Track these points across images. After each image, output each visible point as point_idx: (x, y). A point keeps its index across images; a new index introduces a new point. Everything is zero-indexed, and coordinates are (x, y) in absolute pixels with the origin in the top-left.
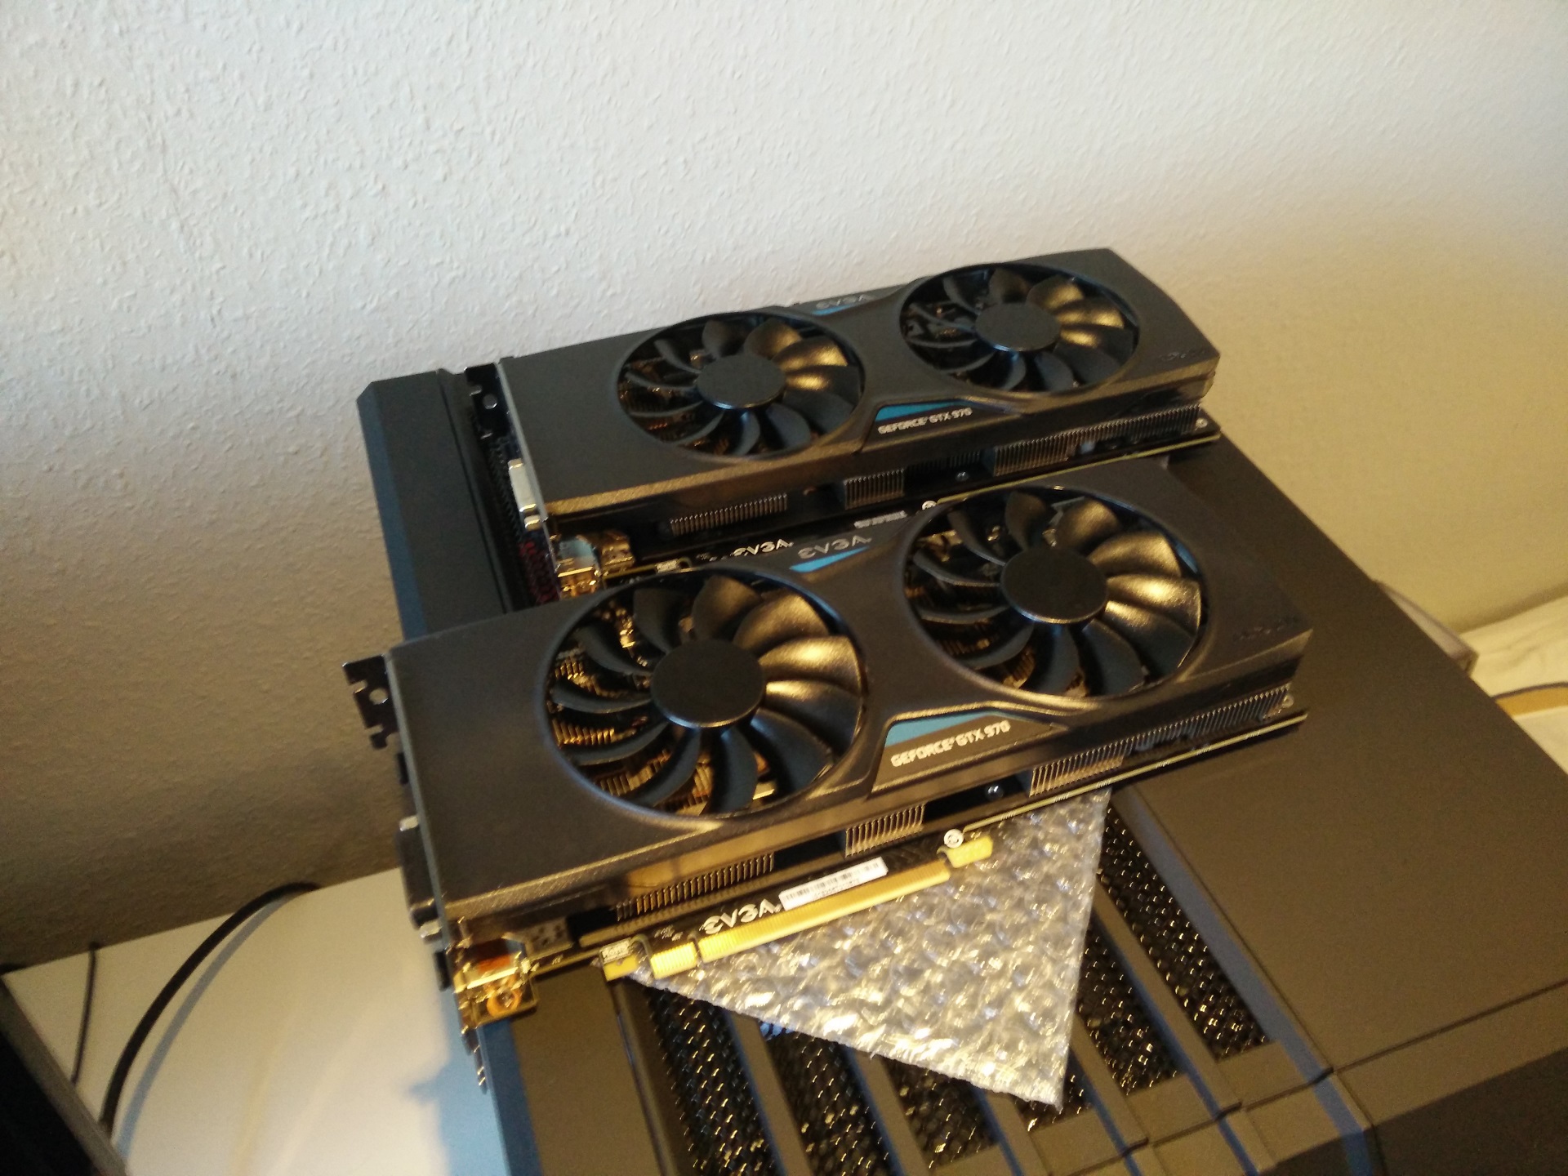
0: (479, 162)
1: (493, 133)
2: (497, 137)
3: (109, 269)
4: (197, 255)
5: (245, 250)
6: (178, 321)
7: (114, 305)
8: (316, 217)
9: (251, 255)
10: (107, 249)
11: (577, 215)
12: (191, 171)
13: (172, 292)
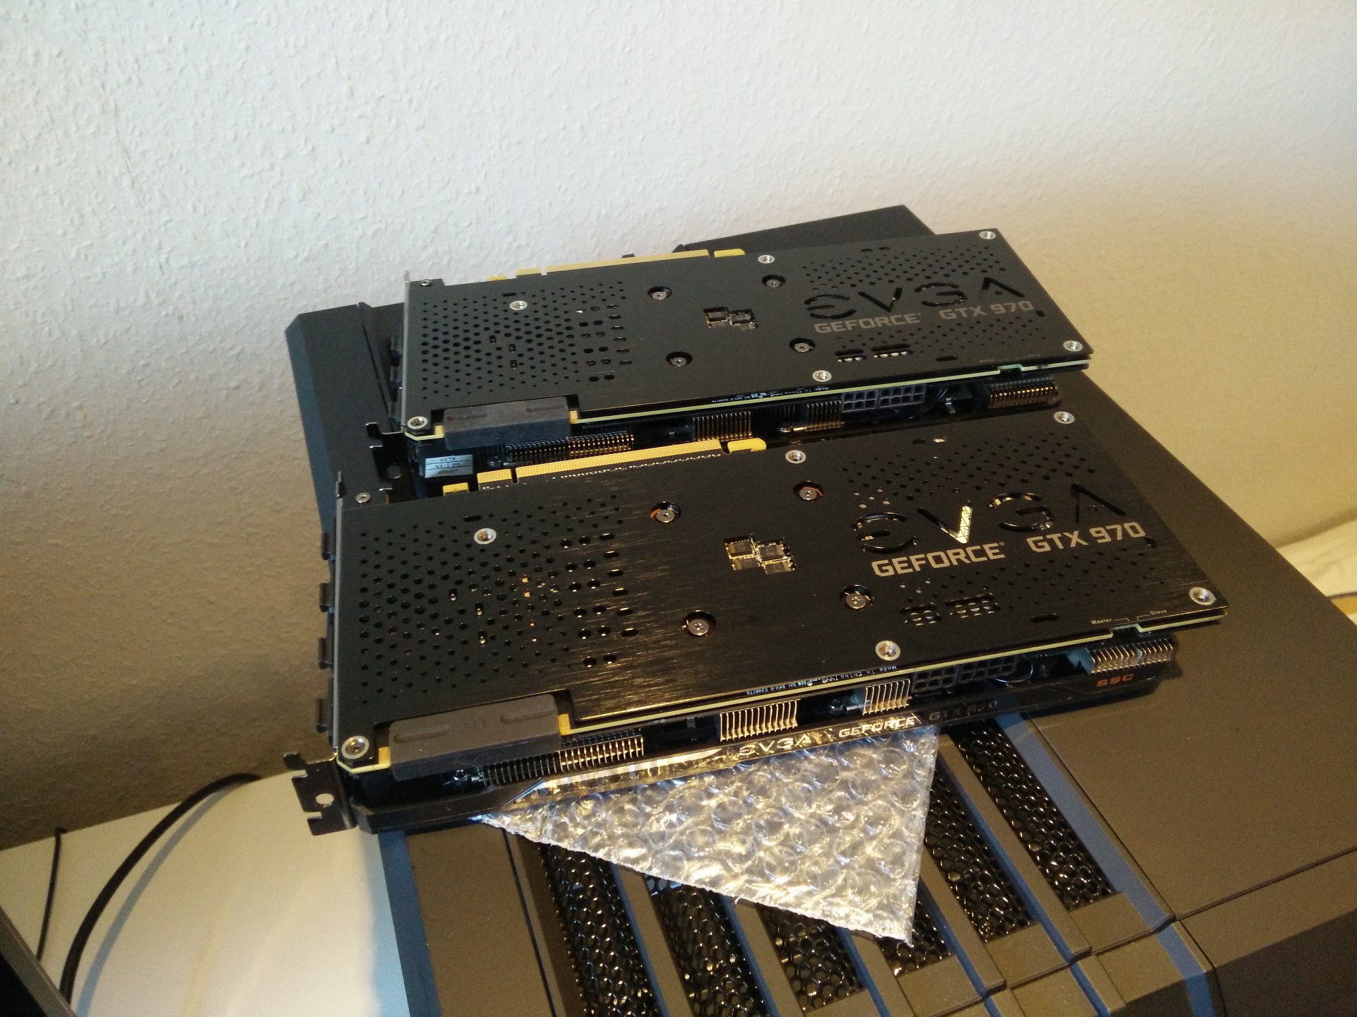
0: (398, 125)
1: (410, 101)
2: (414, 106)
3: (68, 222)
4: (147, 208)
5: (190, 206)
6: (130, 268)
7: (73, 255)
8: (252, 175)
9: (195, 210)
10: (66, 203)
11: (486, 175)
12: (141, 134)
13: (124, 243)
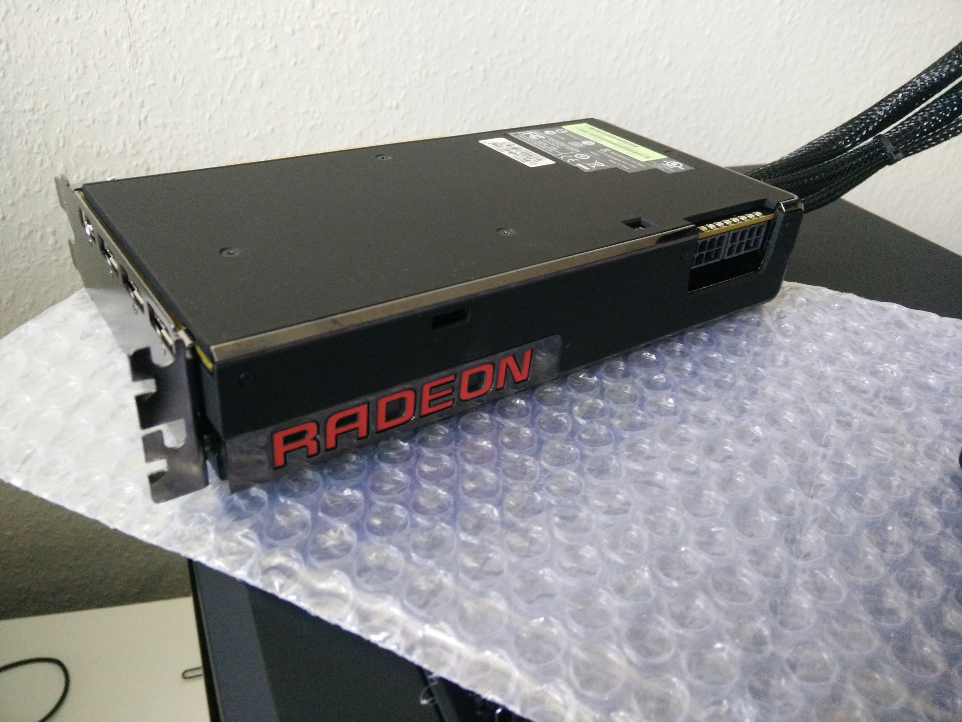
0: (344, 40)
1: (357, 21)
2: (359, 25)
3: (74, 69)
4: (137, 71)
5: (171, 76)
6: (115, 119)
7: (73, 97)
8: (225, 59)
9: (175, 79)
10: (75, 53)
11: (406, 95)
13: (115, 96)
